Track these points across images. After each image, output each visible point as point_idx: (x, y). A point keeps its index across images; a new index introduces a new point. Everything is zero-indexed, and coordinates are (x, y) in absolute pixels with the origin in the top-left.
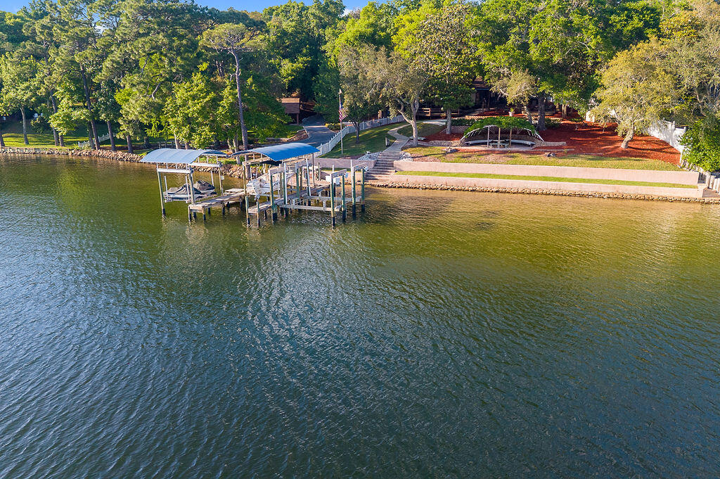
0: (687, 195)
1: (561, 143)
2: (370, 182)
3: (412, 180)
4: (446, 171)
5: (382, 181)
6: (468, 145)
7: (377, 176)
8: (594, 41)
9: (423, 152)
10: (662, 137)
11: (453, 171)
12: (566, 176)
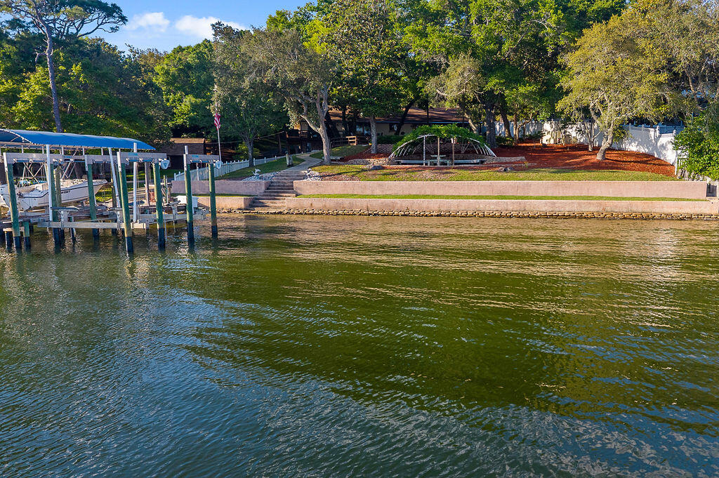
0: (698, 211)
1: (519, 158)
2: (257, 209)
3: (318, 204)
4: (368, 192)
5: (275, 208)
6: (398, 163)
7: (268, 203)
8: (554, 17)
9: (337, 169)
10: (643, 150)
11: (378, 192)
12: (531, 194)
